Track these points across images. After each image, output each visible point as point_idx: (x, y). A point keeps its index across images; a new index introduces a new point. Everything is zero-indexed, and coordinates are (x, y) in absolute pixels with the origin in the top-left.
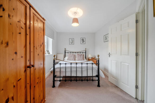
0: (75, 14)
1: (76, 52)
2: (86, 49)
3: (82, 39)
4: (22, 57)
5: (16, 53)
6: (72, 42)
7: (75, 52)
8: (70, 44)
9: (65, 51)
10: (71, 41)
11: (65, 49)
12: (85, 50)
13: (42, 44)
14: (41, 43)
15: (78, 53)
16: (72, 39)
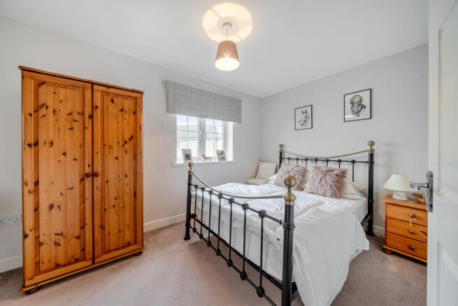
0: (227, 26)
1: (318, 156)
2: (372, 144)
3: (348, 98)
4: (75, 160)
5: (65, 154)
6: (305, 121)
7: (314, 156)
8: (299, 126)
9: (281, 153)
10: (300, 116)
11: (281, 146)
12: (369, 148)
13: (130, 140)
14: (127, 138)
15: (327, 161)
16: (304, 110)
